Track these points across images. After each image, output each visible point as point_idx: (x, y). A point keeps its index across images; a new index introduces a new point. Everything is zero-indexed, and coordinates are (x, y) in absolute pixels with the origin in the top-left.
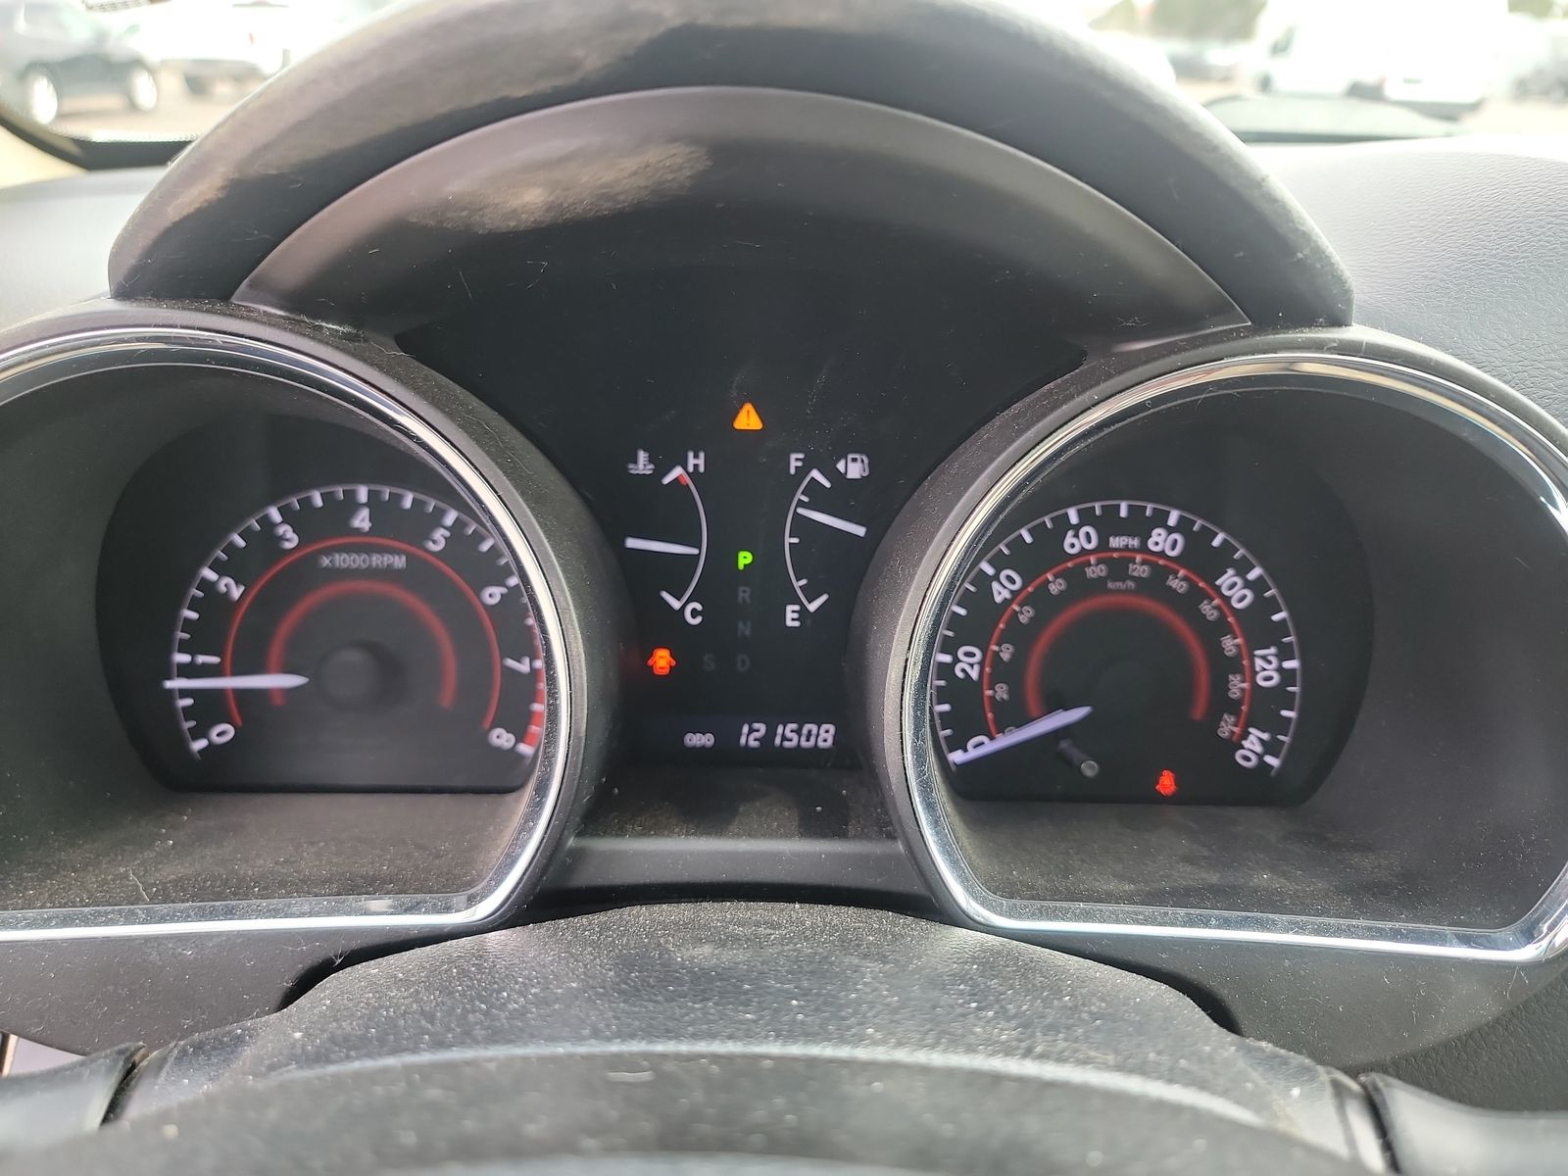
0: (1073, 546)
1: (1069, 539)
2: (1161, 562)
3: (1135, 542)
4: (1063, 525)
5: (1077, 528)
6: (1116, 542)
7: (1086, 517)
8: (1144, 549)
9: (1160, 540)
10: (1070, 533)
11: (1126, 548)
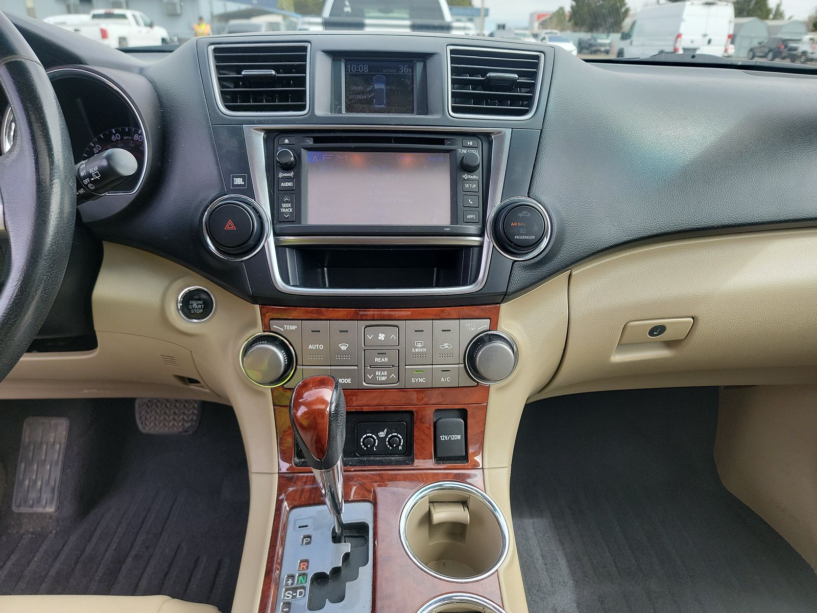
0: (114, 139)
1: (113, 137)
2: (138, 143)
3: (130, 138)
4: (111, 133)
5: (115, 134)
6: (125, 138)
7: (117, 131)
8: (133, 140)
9: (137, 137)
10: (113, 136)
11: (128, 139)
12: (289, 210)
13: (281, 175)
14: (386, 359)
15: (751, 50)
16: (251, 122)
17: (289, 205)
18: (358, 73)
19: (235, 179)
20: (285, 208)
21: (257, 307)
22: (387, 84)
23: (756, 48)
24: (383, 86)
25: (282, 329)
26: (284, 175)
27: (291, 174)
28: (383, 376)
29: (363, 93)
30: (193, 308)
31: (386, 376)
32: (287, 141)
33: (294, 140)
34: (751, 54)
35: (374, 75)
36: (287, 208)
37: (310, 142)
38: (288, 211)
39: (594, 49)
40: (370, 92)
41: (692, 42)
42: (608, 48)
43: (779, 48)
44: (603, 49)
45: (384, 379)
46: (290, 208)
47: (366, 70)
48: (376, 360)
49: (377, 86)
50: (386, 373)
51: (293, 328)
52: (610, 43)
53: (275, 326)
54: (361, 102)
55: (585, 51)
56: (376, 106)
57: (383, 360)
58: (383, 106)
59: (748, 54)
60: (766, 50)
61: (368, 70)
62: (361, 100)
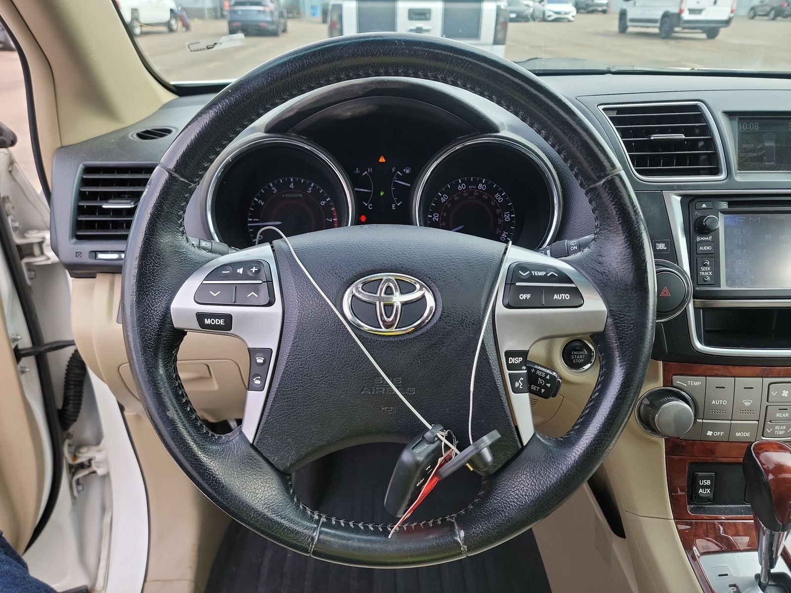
1: (459, 187)
2: (481, 192)
3: (475, 187)
5: (461, 184)
6: (470, 187)
7: (463, 181)
8: (477, 189)
9: (481, 186)
10: (459, 185)
11: (473, 188)
12: (709, 273)
13: (698, 239)
14: (787, 415)
15: (753, 8)
16: (671, 188)
17: (709, 269)
18: (749, 131)
19: (657, 244)
20: (705, 272)
21: (661, 363)
22: (777, 142)
23: (757, 6)
24: (772, 144)
25: (685, 385)
26: (702, 239)
27: (710, 238)
28: (781, 430)
29: (753, 151)
30: (574, 359)
31: (784, 430)
32: (704, 206)
33: (710, 204)
34: (752, 13)
35: (765, 133)
36: (707, 271)
37: (724, 205)
38: (707, 274)
39: (591, 9)
40: (761, 149)
41: (698, 3)
42: (605, 8)
43: (781, 6)
44: (600, 9)
45: (781, 433)
46: (709, 271)
47: (757, 128)
48: (778, 415)
49: (767, 144)
50: (784, 427)
51: (697, 384)
52: (607, 3)
53: (678, 382)
54: (752, 159)
55: (582, 11)
56: (766, 163)
57: (784, 415)
58: (773, 163)
59: (749, 13)
60: (768, 9)
61: (758, 128)
62: (752, 157)
